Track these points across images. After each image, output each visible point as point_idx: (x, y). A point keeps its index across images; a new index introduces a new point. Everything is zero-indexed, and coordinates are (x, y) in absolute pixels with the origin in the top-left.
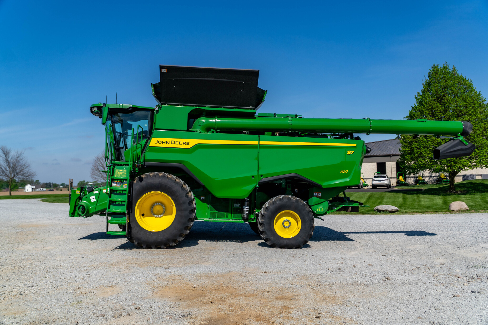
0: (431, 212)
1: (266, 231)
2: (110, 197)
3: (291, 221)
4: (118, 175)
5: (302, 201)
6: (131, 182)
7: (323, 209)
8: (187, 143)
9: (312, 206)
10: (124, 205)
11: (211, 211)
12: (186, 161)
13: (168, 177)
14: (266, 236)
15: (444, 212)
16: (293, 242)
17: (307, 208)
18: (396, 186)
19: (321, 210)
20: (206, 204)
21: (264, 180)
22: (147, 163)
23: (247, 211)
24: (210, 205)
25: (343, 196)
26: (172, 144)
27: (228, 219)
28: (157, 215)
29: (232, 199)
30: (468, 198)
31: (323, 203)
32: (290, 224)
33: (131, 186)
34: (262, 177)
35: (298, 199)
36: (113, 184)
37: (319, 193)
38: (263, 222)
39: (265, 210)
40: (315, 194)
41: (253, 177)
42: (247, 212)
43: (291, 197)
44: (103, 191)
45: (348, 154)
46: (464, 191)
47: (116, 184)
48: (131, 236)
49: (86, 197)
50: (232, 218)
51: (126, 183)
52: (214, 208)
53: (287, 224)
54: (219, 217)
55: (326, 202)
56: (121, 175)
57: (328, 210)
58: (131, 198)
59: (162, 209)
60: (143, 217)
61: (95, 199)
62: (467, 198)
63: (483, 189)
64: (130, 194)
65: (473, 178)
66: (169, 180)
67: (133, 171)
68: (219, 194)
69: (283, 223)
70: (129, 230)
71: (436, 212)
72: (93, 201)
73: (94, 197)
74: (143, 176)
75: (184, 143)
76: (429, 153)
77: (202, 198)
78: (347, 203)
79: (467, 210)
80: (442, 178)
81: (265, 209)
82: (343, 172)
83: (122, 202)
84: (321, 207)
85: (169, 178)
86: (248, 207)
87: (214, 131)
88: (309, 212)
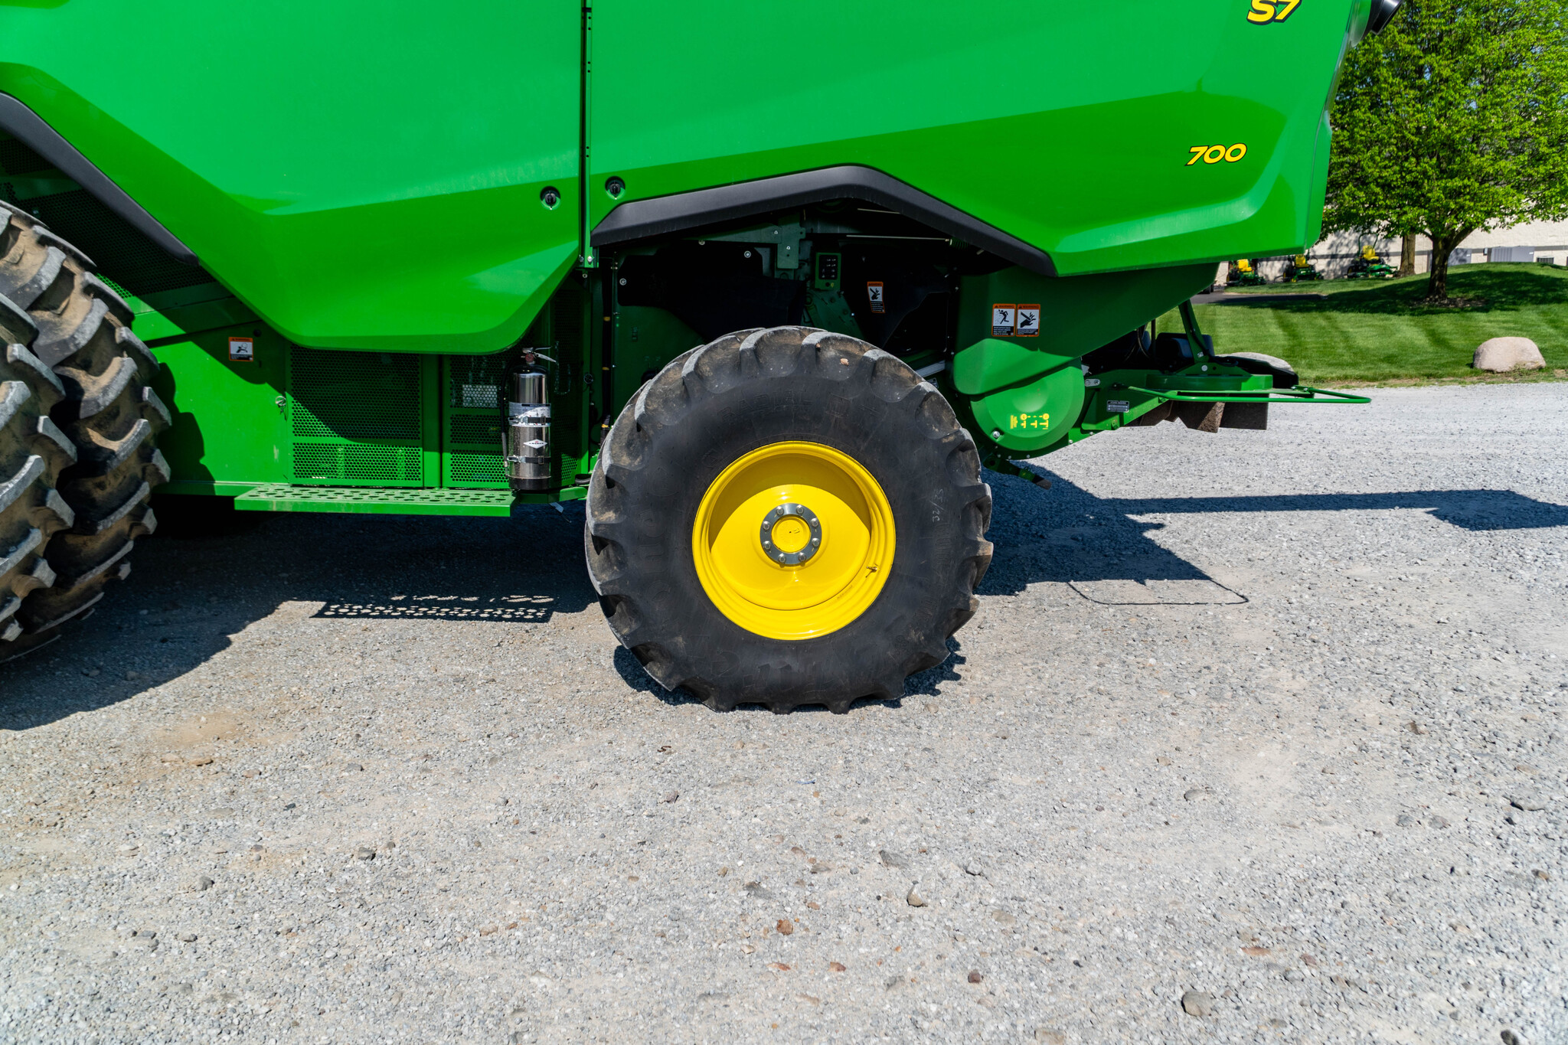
0: (1411, 377)
1: (634, 595)
3: (821, 516)
5: (905, 373)
7: (1046, 416)
9: (979, 397)
11: (296, 433)
12: (29, 68)
14: (634, 626)
15: (1460, 379)
16: (834, 669)
17: (940, 422)
18: (1226, 288)
19: (1035, 424)
20: (266, 386)
21: (633, 215)
23: (538, 434)
24: (290, 397)
25: (1179, 328)
27: (419, 484)
29: (440, 358)
30: (1504, 322)
31: (1046, 379)
32: (819, 536)
34: (616, 192)
35: (874, 353)
37: (1027, 312)
38: (611, 526)
39: (629, 444)
40: (999, 318)
41: (549, 193)
42: (536, 444)
43: (825, 340)
45: (1252, 16)
46: (1478, 298)
50: (448, 481)
52: (320, 417)
53: (791, 538)
54: (360, 473)
55: (1071, 369)
57: (1078, 424)
62: (1497, 321)
63: (1539, 291)
65: (1464, 260)
69: (766, 533)
71: (1429, 376)
76: (1385, 167)
77: (234, 347)
78: (1199, 373)
79: (1540, 369)
80: (1368, 262)
81: (625, 436)
82: (1207, 159)
84: (1036, 406)
86: (541, 411)
88: (953, 454)
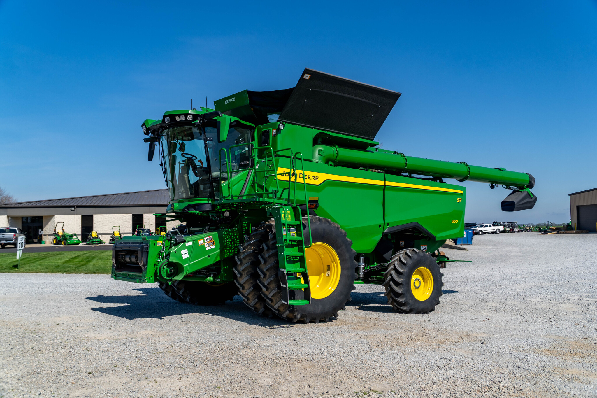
1: (405, 293)
3: (421, 280)
8: (316, 178)
23: (364, 269)
26: (300, 178)
32: (420, 283)
34: (387, 225)
37: (425, 246)
40: (421, 248)
41: (380, 226)
44: (198, 243)
45: (457, 201)
49: (175, 252)
53: (417, 284)
61: (188, 254)
69: (414, 283)
72: (185, 257)
73: (186, 251)
75: (313, 177)
78: (440, 258)
82: (454, 223)
86: (364, 264)
87: (332, 164)
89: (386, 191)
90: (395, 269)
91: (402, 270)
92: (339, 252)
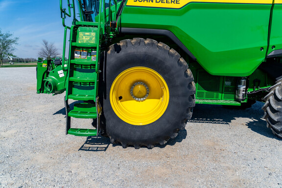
2: (71, 75)
4: (83, 40)
6: (103, 53)
8: (176, 2)
10: (93, 88)
13: (158, 46)
22: (123, 29)
23: (243, 91)
24: (197, 83)
26: (156, 2)
27: (218, 99)
28: (138, 98)
29: (224, 77)
33: (102, 59)
34: (273, 48)
36: (76, 55)
42: (243, 93)
47: (80, 54)
48: (105, 131)
49: (54, 72)
50: (223, 99)
51: (95, 53)
52: (202, 86)
56: (87, 41)
58: (104, 77)
59: (145, 90)
60: (121, 102)
61: (63, 74)
64: (102, 70)
66: (160, 51)
67: (106, 34)
68: (214, 70)
70: (103, 123)
72: (61, 76)
73: (62, 71)
74: (121, 44)
75: (173, 1)
83: (90, 83)
85: (160, 46)
86: (244, 87)
89: (274, 11)
90: (275, 94)
91: (281, 97)
92: (166, 78)
